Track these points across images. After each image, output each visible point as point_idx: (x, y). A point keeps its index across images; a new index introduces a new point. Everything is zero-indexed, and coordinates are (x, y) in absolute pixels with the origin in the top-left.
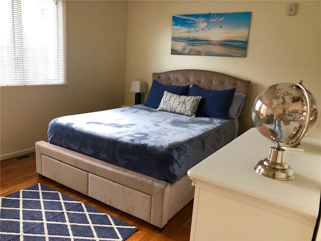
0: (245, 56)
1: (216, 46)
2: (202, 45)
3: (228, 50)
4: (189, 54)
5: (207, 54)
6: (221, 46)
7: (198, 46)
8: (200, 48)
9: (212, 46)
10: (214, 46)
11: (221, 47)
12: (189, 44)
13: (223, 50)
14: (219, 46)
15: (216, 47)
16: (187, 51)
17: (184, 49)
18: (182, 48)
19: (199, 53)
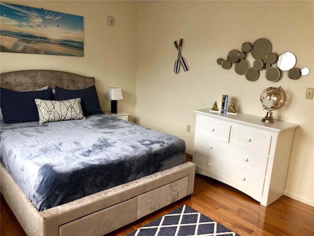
0: (82, 55)
1: (56, 44)
2: (40, 43)
3: (68, 50)
4: (24, 51)
5: (47, 53)
6: (60, 45)
7: (34, 43)
8: (37, 46)
9: (51, 44)
10: (53, 45)
11: (61, 46)
12: (22, 40)
13: (63, 49)
14: (58, 45)
15: (56, 46)
16: (21, 48)
17: (16, 45)
18: (12, 44)
19: (37, 52)
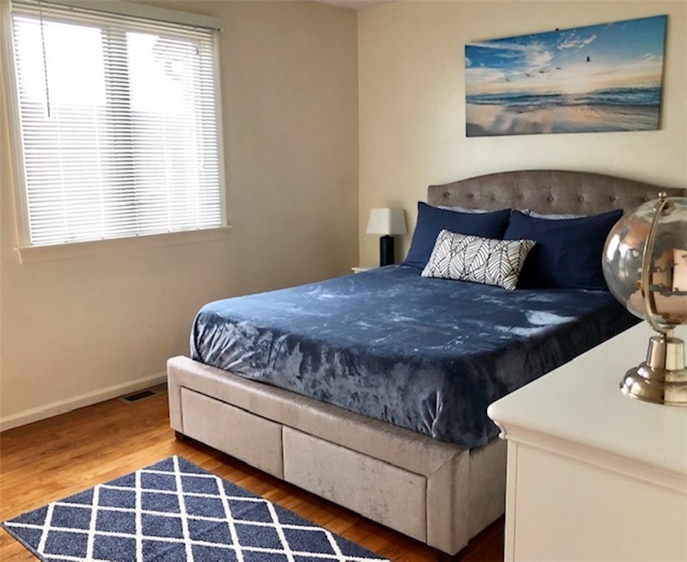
0: (659, 126)
1: (580, 107)
2: (543, 109)
3: (612, 116)
4: (511, 132)
5: (558, 129)
6: (591, 107)
7: (532, 111)
8: (538, 117)
9: (568, 109)
10: (574, 108)
11: (591, 109)
12: (510, 109)
13: (597, 115)
14: (586, 107)
15: (579, 111)
16: (506, 126)
17: (499, 120)
18: (492, 119)
19: (536, 129)
